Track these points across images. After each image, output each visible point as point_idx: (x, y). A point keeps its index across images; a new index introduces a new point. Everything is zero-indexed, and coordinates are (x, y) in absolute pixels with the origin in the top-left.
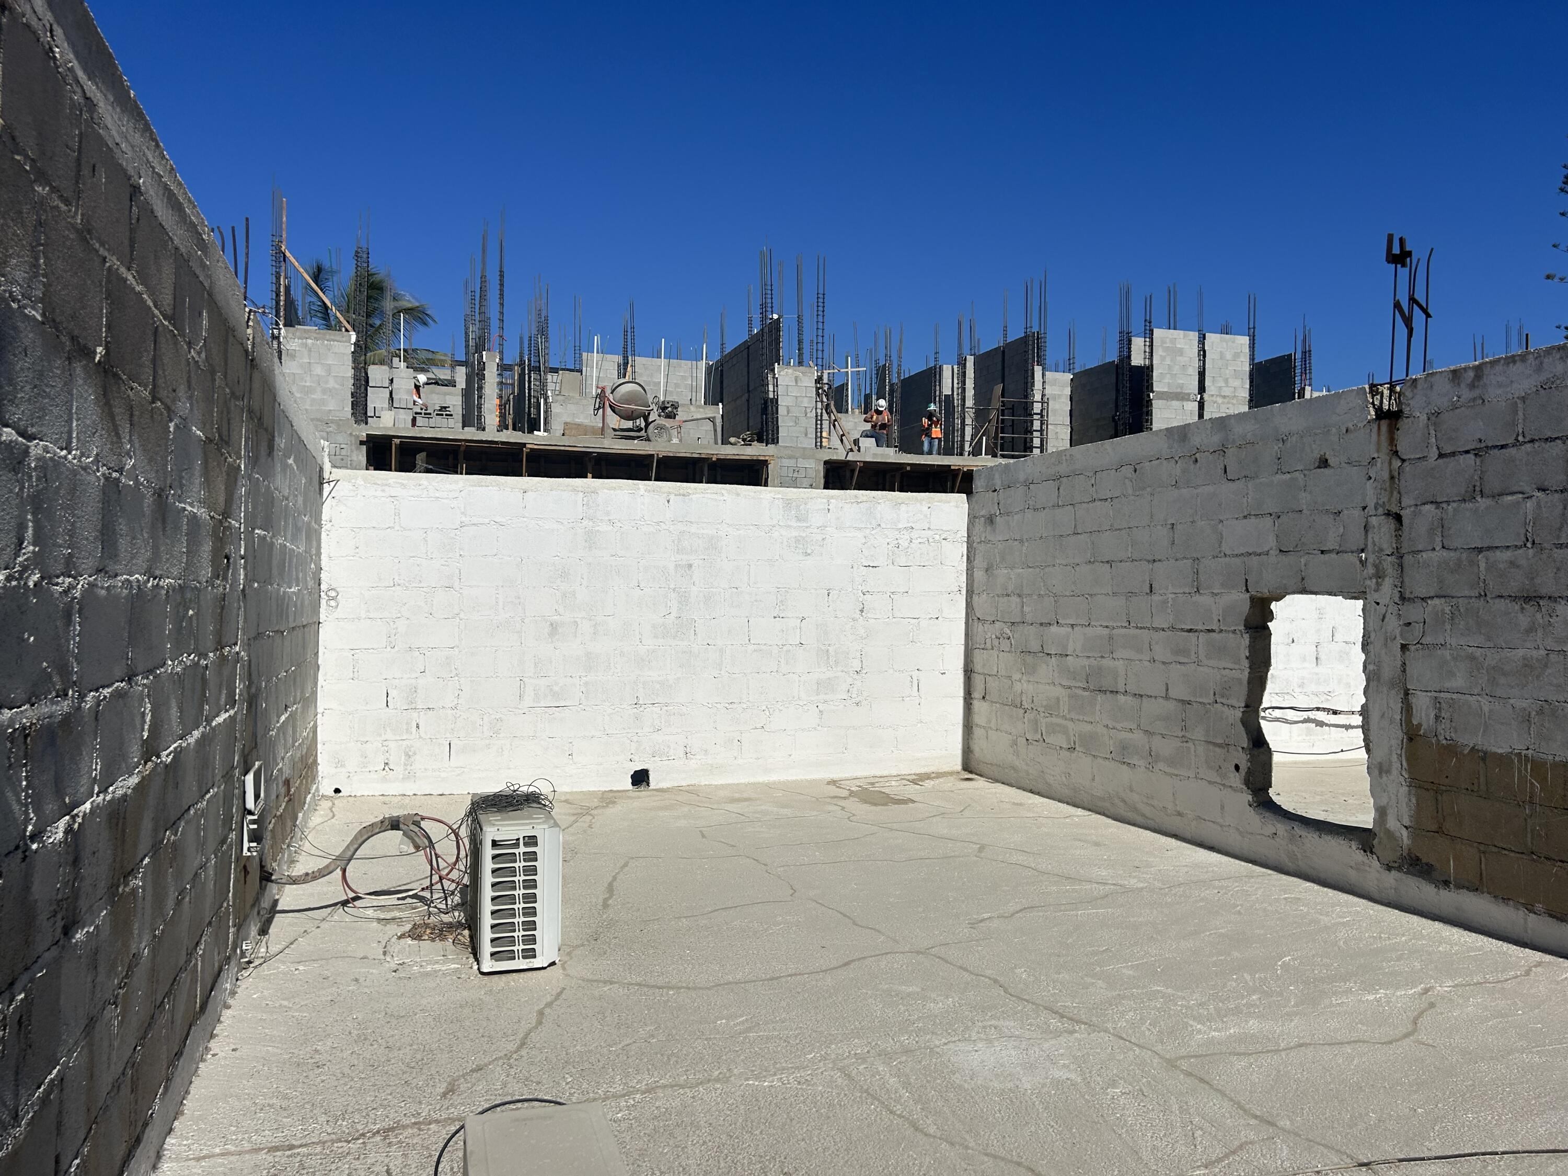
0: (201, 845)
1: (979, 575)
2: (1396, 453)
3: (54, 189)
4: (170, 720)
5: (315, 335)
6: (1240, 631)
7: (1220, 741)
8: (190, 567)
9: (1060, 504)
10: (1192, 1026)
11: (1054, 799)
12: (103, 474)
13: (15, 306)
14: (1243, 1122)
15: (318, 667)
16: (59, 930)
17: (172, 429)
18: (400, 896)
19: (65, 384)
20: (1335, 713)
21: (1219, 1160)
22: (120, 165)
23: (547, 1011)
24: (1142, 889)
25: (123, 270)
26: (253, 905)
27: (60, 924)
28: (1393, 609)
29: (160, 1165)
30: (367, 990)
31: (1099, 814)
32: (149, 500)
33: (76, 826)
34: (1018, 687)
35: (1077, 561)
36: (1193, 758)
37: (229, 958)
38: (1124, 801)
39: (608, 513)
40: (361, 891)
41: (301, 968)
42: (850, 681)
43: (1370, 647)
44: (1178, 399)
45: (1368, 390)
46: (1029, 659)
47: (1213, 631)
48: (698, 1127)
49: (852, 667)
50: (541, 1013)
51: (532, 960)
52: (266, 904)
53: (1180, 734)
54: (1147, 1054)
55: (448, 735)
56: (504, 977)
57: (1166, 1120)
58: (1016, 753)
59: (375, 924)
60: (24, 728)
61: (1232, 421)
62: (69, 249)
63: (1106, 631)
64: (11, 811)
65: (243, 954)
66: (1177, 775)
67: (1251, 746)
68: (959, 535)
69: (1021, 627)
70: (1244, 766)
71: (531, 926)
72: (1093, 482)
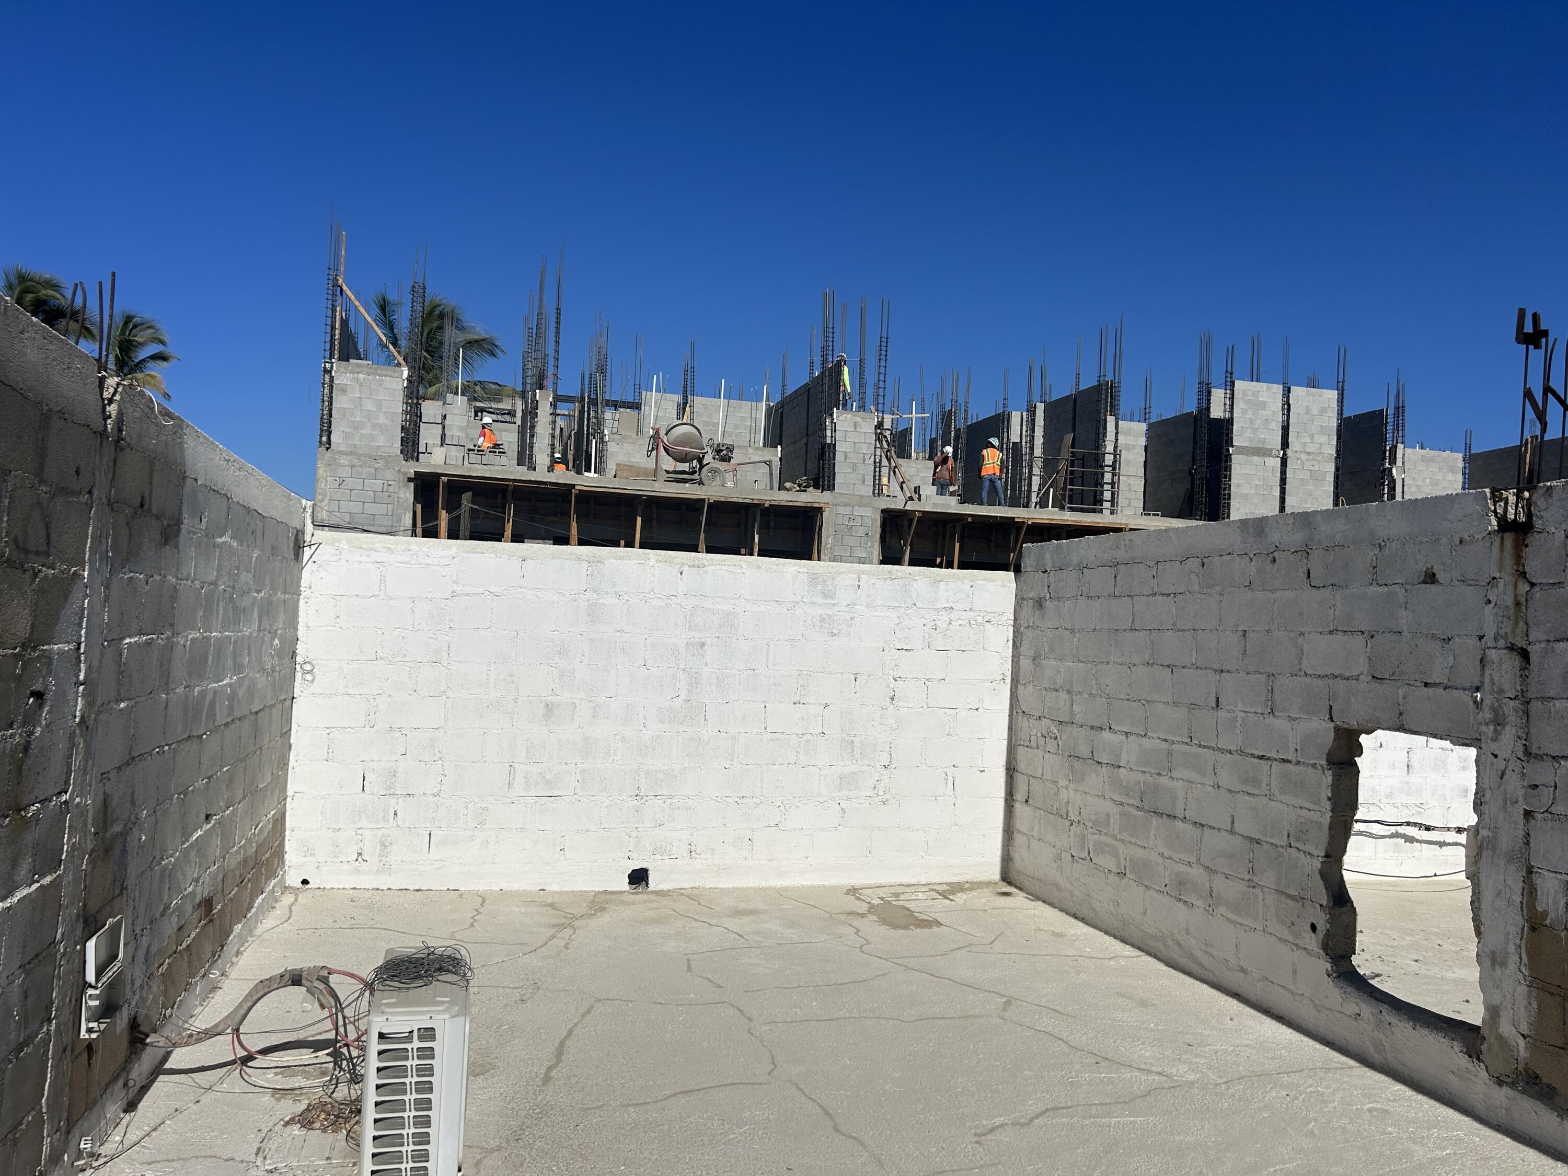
1: (1025, 663)
2: (1523, 574)
5: (367, 370)
6: (1322, 766)
7: (1292, 892)
9: (1117, 593)
11: (1100, 930)
15: (290, 746)
20: (1428, 828)
28: (1514, 765)
31: (1150, 955)
35: (1133, 661)
36: (1261, 907)
38: (1179, 945)
39: (614, 585)
41: (149, 1173)
42: (877, 776)
43: (1485, 808)
44: (1259, 455)
45: (1488, 495)
46: (1078, 765)
47: (1289, 762)
49: (879, 761)
53: (1247, 877)
55: (428, 825)
58: (1060, 870)
61: (1319, 517)
63: (1164, 745)
65: (78, 1156)
66: (1241, 924)
67: (1331, 904)
68: (1005, 618)
69: (1069, 728)
70: (1322, 926)
71: (423, 1139)
72: (1154, 573)
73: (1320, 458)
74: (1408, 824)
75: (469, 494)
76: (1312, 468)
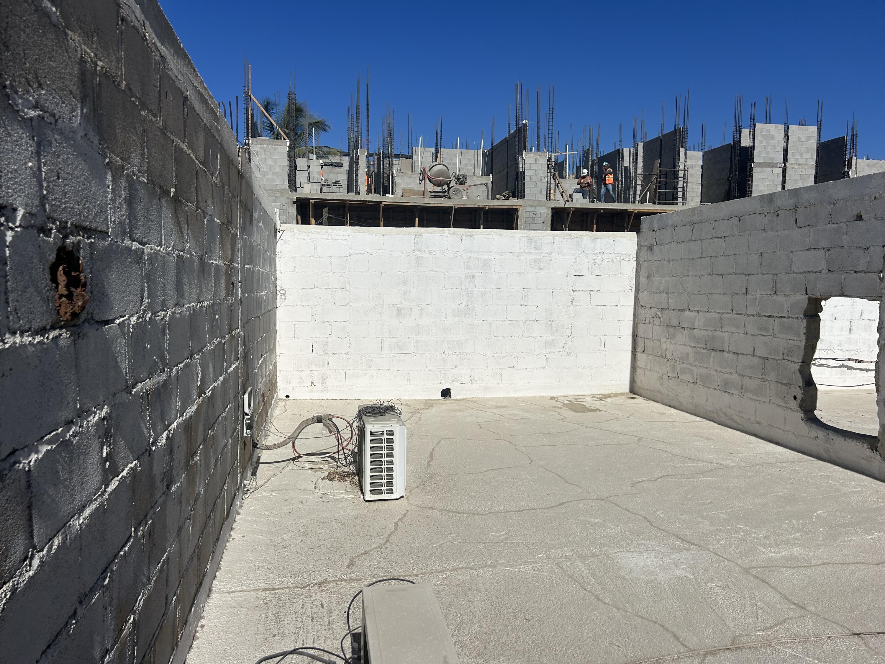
0: (225, 434)
1: (643, 280)
3: (150, 111)
4: (209, 374)
5: (268, 142)
6: (801, 318)
7: (784, 381)
8: (216, 293)
9: (693, 239)
10: (759, 550)
11: (683, 411)
12: (176, 255)
13: (135, 178)
14: (786, 606)
15: (277, 331)
16: (165, 487)
17: (205, 223)
18: (322, 456)
19: (158, 212)
20: (860, 362)
21: (772, 627)
22: (178, 88)
23: (400, 523)
24: (733, 466)
25: (181, 144)
26: (249, 461)
27: (165, 484)
29: (211, 595)
30: (306, 507)
31: (710, 420)
32: (196, 263)
33: (171, 435)
34: (664, 346)
35: (702, 273)
36: (768, 391)
37: (238, 489)
38: (725, 414)
39: (428, 247)
40: (302, 453)
41: (273, 494)
42: (564, 341)
43: (883, 330)
44: (769, 167)
46: (671, 330)
47: (784, 317)
48: (480, 591)
49: (566, 333)
50: (396, 524)
51: (391, 495)
52: (255, 460)
53: (761, 377)
54: (732, 565)
55: (344, 368)
56: (377, 503)
57: (742, 603)
58: (662, 384)
59: (310, 471)
60: (147, 391)
61: (803, 191)
62: (157, 141)
63: (719, 315)
64: (143, 433)
65: (245, 485)
66: (758, 400)
67: (804, 386)
68: (631, 257)
69: (667, 312)
70: (800, 396)
71: (391, 477)
72: (713, 227)
73: (806, 167)
74: (849, 359)
75: (327, 209)
76: (801, 173)
